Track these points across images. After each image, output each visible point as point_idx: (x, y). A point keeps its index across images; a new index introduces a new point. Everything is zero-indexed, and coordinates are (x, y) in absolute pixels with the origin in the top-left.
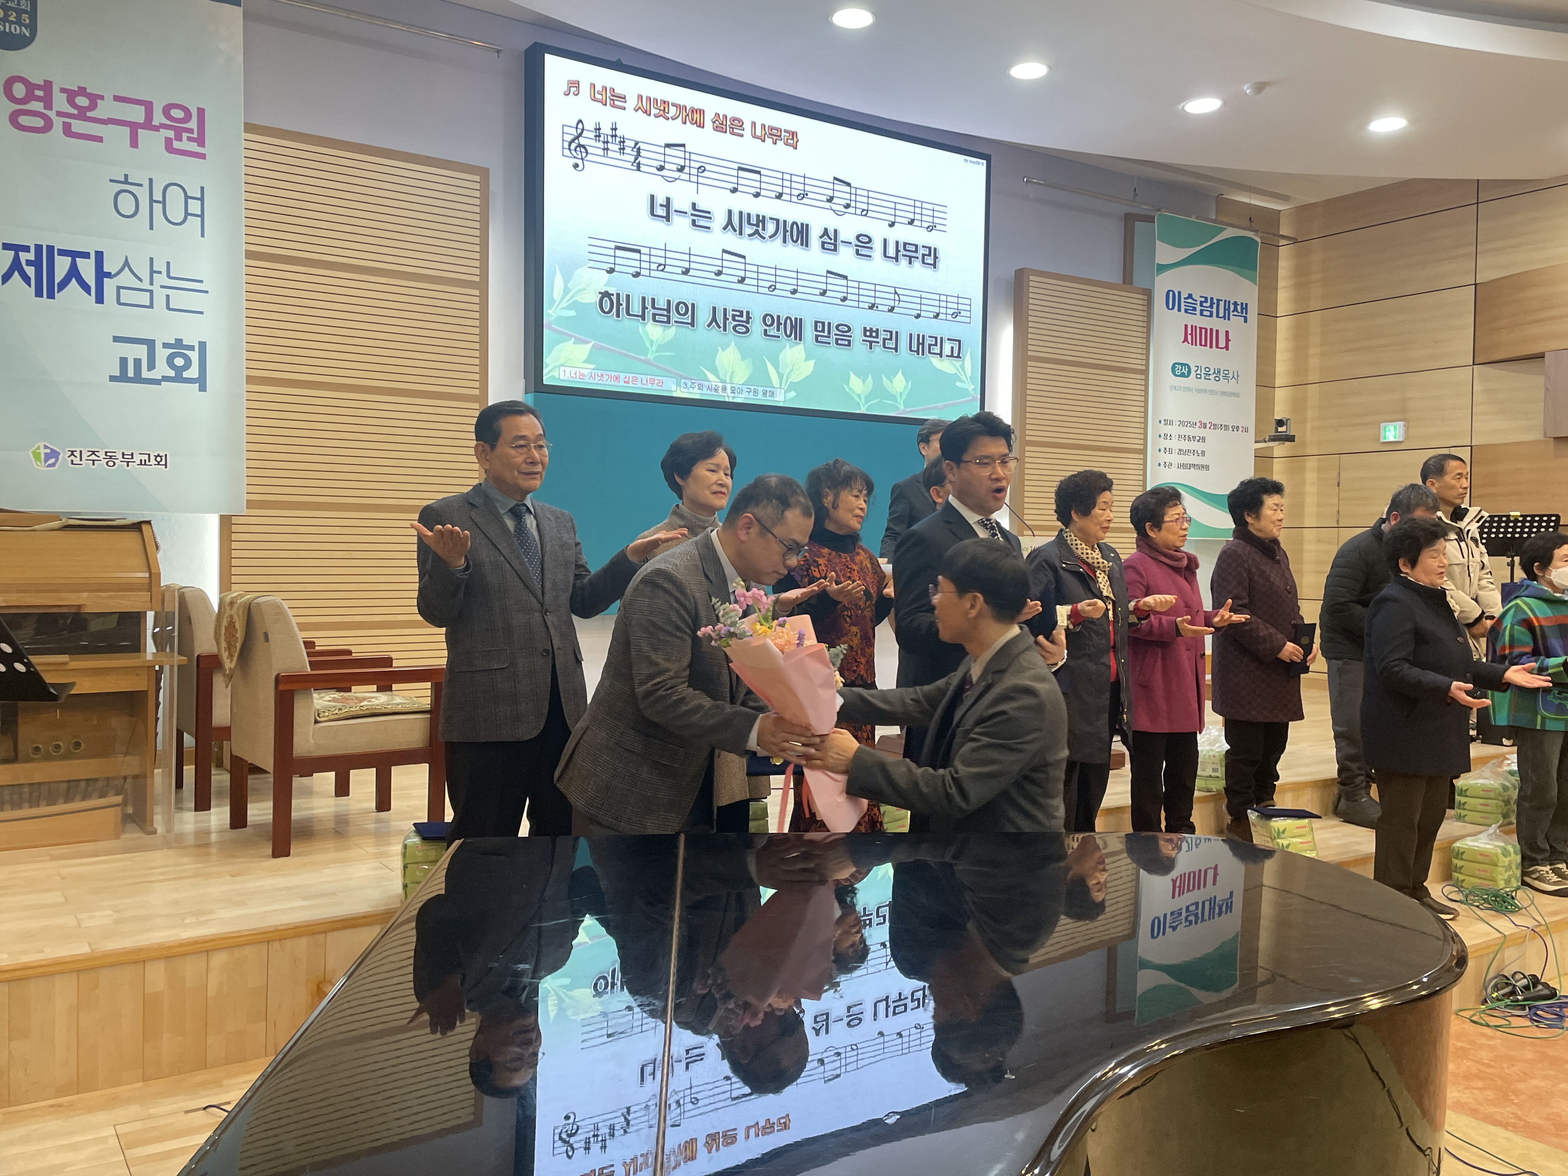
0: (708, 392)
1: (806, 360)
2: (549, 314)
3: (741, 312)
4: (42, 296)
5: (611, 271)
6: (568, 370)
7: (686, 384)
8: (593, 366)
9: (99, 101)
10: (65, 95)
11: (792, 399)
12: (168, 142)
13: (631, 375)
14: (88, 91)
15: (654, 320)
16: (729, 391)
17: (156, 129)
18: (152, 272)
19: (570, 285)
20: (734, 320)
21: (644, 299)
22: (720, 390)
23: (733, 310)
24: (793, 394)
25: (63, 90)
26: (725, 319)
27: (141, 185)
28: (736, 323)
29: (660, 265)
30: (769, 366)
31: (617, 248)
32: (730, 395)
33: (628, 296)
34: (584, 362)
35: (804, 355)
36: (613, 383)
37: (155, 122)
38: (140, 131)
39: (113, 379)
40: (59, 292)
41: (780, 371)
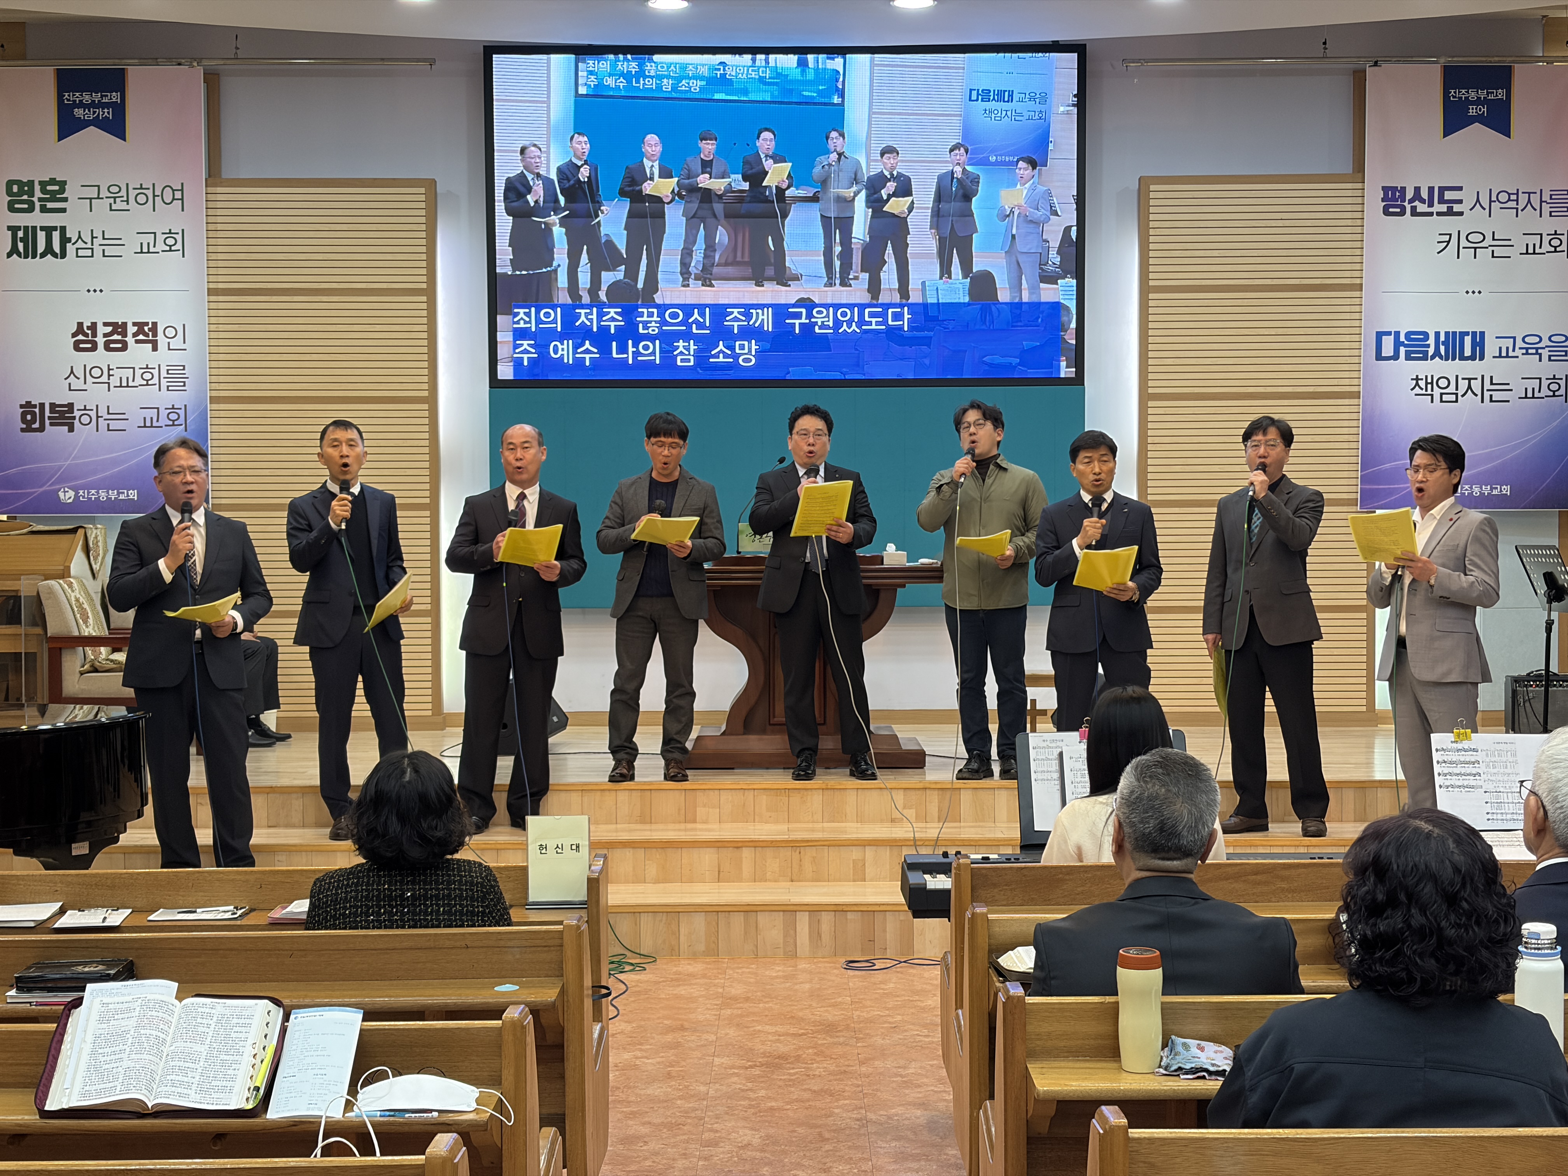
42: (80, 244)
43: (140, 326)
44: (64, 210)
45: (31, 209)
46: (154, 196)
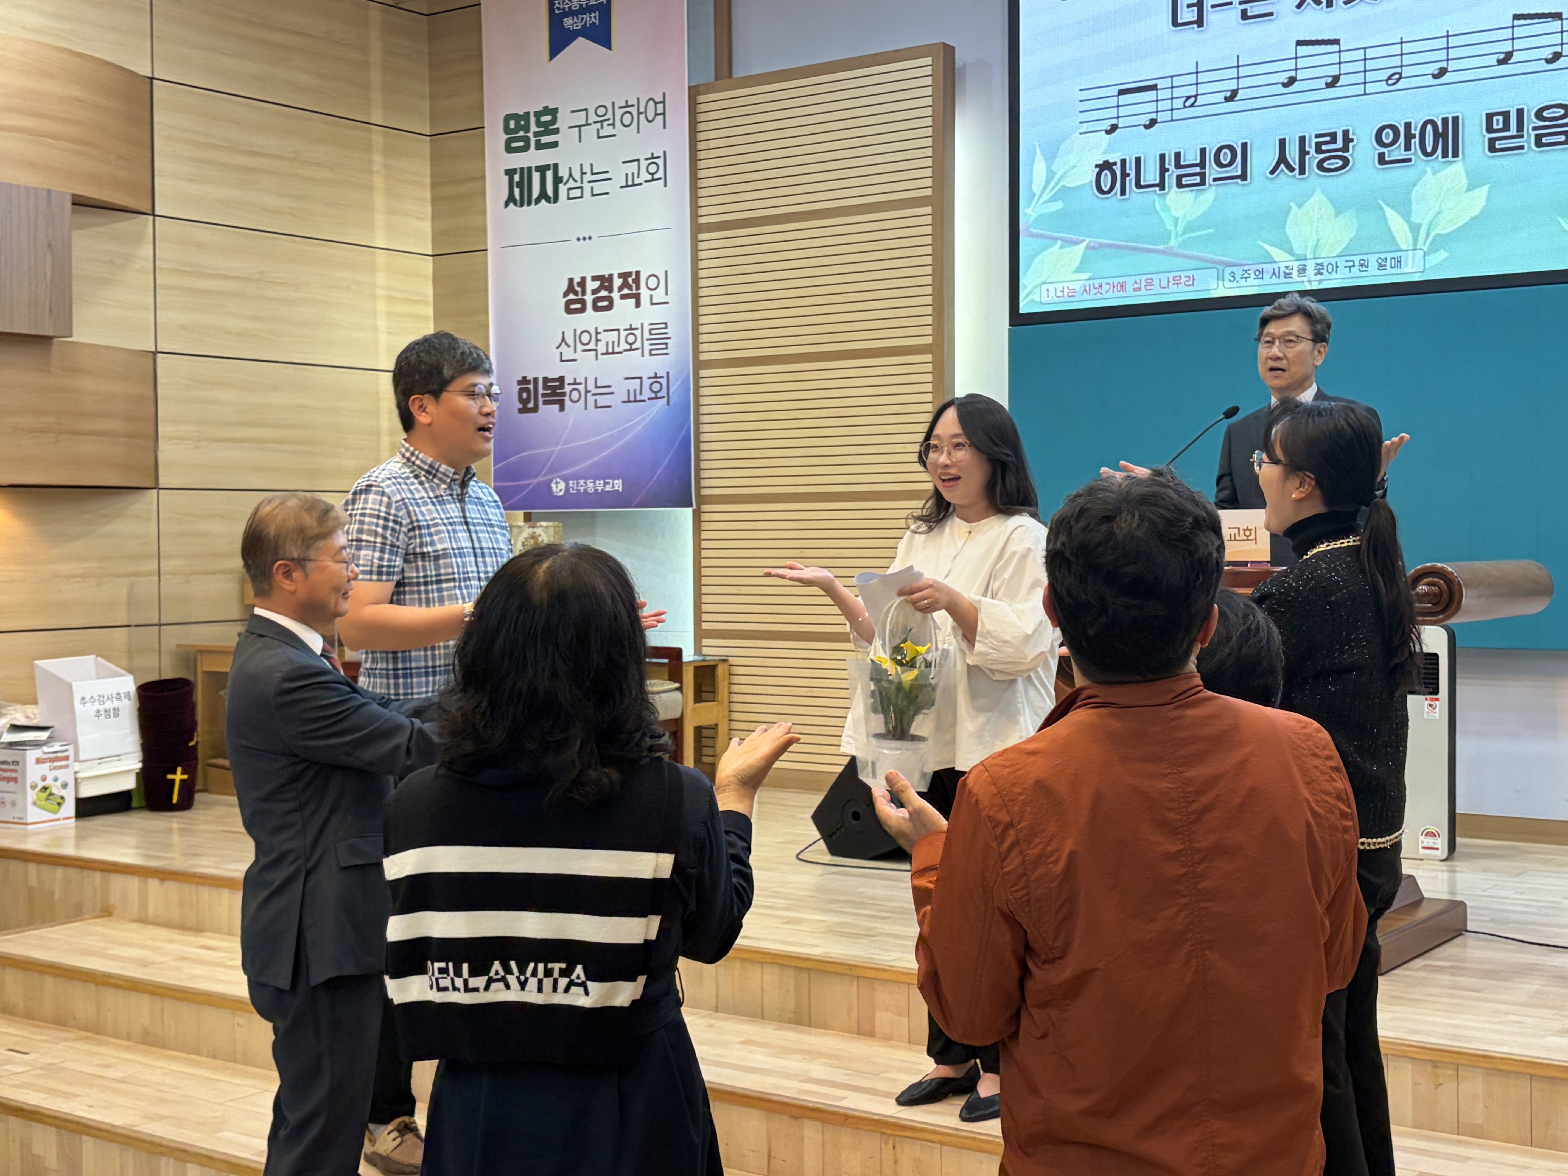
0: (1274, 280)
1: (1468, 190)
2: (1026, 214)
3: (1333, 136)
5: (1114, 128)
6: (1051, 287)
7: (1233, 274)
8: (1086, 276)
11: (1440, 266)
13: (1144, 278)
15: (1180, 185)
16: (1311, 271)
19: (1054, 168)
20: (1319, 150)
21: (1162, 157)
22: (1295, 273)
23: (1317, 136)
24: (1443, 255)
26: (1303, 153)
28: (1322, 156)
29: (1188, 98)
30: (1390, 213)
31: (1122, 92)
32: (1313, 277)
33: (1138, 160)
34: (1075, 272)
35: (1465, 182)
36: (1116, 294)
41: (1414, 219)
42: (572, 184)
43: (624, 276)
44: (555, 144)
45: (526, 148)
46: (639, 113)
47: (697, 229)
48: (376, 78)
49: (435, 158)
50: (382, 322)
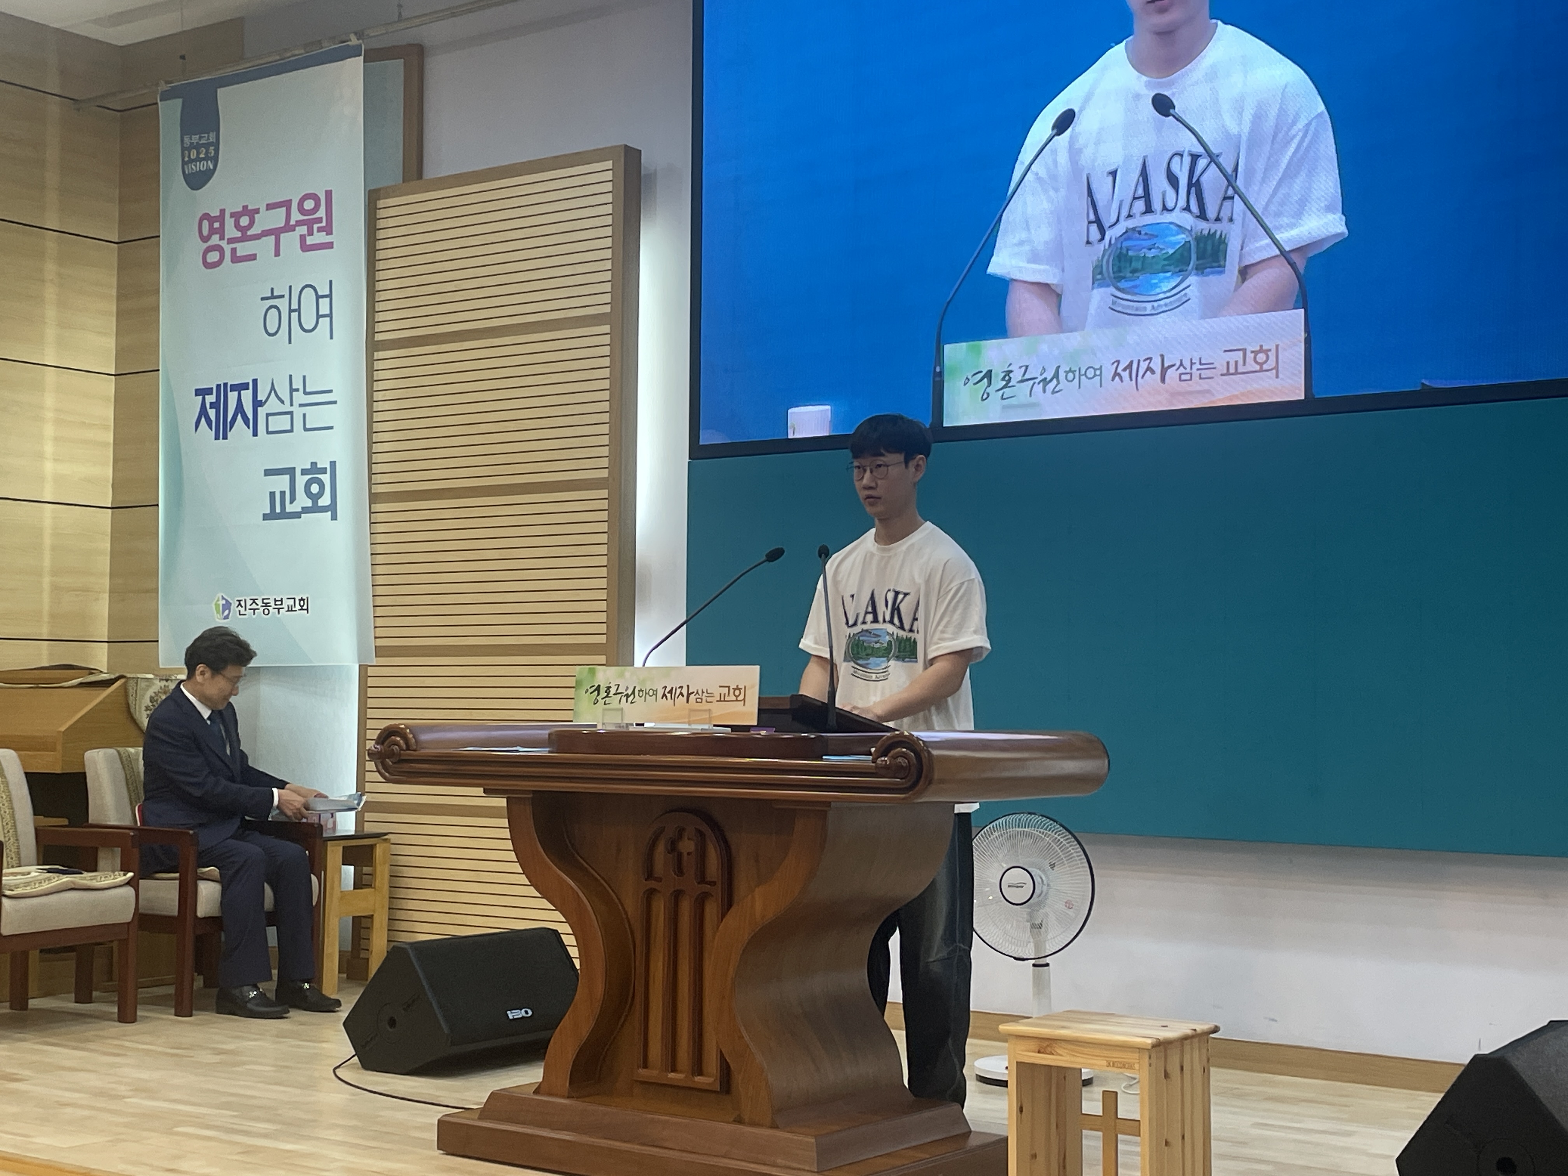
4: (219, 439)
9: (256, 216)
10: (233, 219)
12: (303, 238)
14: (250, 208)
17: (292, 229)
18: (292, 390)
25: (232, 215)
27: (283, 296)
37: (292, 222)
38: (282, 235)
39: (266, 517)
40: (230, 430)
47: (373, 346)
48: (52, 177)
49: (122, 267)
50: (49, 448)
